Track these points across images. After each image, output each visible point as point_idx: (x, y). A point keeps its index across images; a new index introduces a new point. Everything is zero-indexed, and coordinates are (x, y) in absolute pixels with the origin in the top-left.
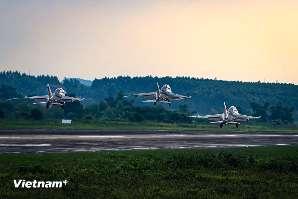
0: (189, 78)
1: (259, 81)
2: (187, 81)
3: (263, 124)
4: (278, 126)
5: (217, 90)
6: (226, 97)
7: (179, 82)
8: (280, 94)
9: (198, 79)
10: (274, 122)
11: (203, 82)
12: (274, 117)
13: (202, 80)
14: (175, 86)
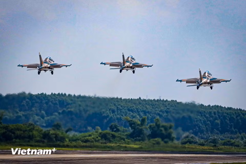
0: (65, 94)
1: (140, 98)
2: (64, 98)
3: (142, 143)
4: (157, 145)
5: (94, 108)
6: (103, 115)
7: (54, 99)
8: (161, 111)
9: (74, 95)
10: (154, 141)
11: (80, 99)
12: (153, 135)
13: (79, 97)
14: (50, 103)
